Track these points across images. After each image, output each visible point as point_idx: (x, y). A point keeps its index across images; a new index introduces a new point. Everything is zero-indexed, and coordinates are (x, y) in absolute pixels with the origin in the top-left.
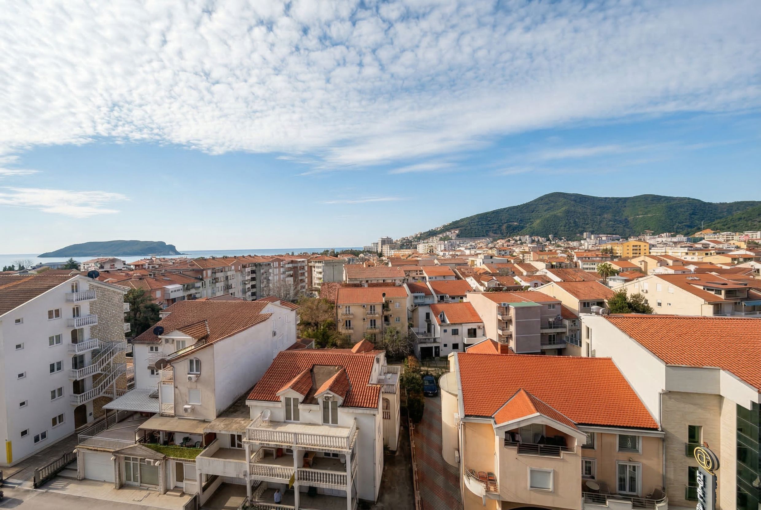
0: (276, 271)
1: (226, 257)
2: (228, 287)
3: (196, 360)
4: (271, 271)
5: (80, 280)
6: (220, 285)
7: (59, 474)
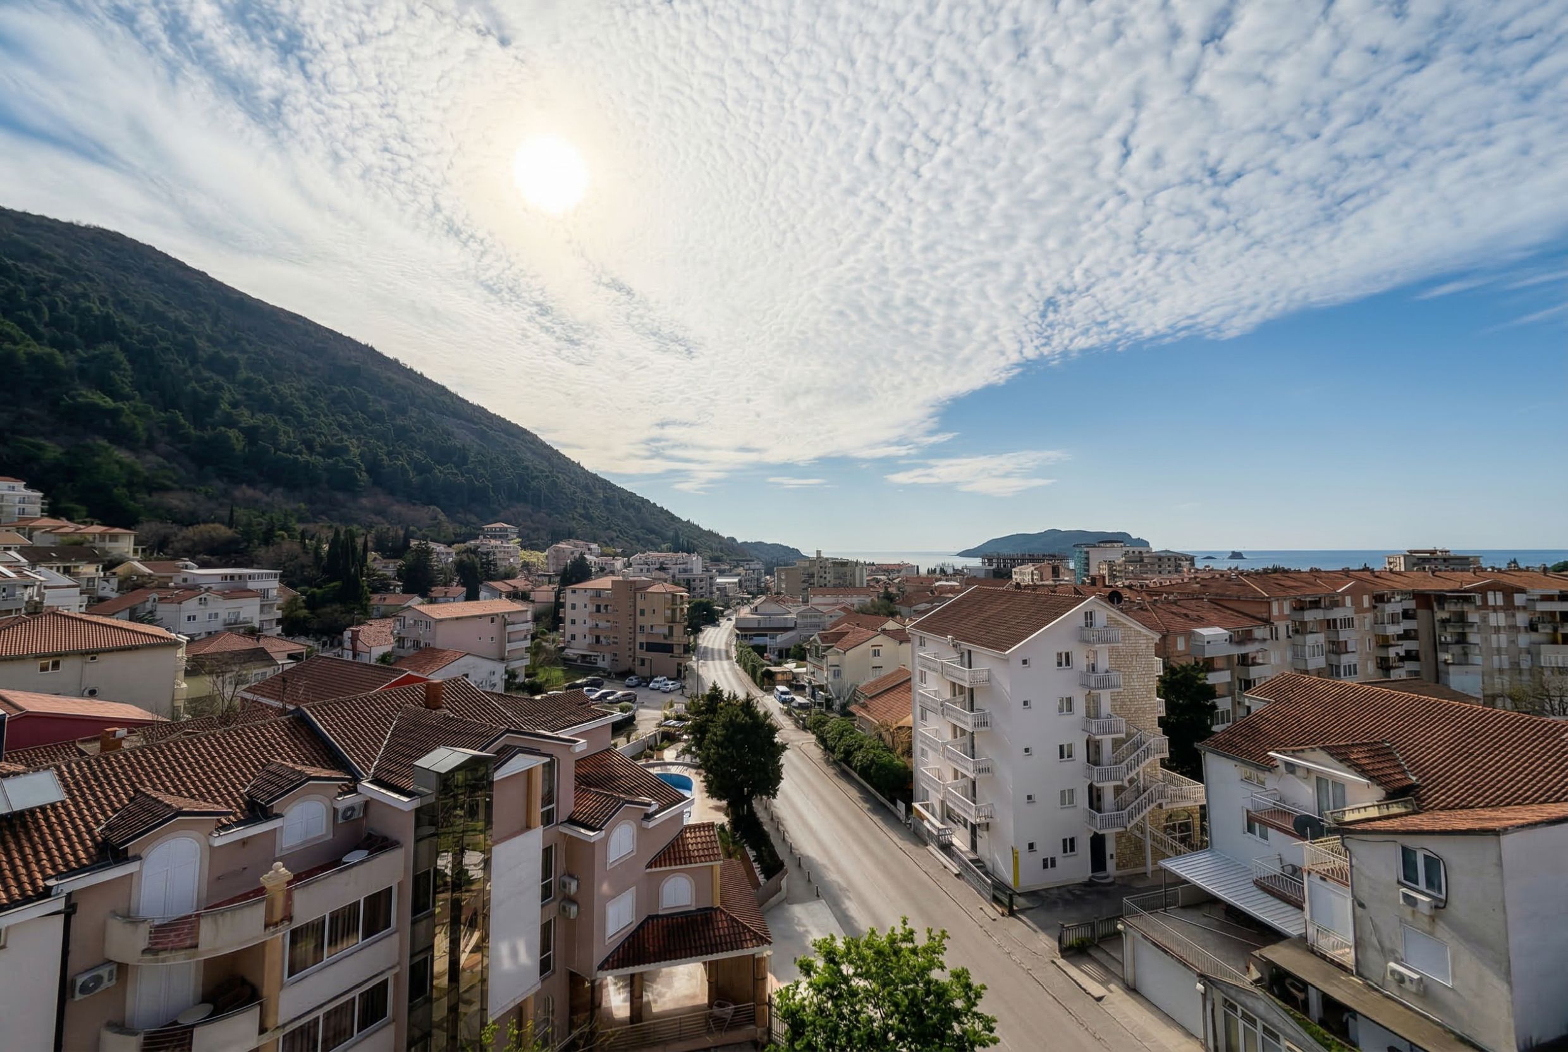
0: (1498, 619)
1: (1318, 571)
2: (1337, 648)
3: (1426, 857)
4: (1474, 617)
5: (1096, 608)
6: (1316, 639)
7: (1092, 952)
